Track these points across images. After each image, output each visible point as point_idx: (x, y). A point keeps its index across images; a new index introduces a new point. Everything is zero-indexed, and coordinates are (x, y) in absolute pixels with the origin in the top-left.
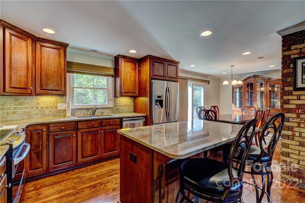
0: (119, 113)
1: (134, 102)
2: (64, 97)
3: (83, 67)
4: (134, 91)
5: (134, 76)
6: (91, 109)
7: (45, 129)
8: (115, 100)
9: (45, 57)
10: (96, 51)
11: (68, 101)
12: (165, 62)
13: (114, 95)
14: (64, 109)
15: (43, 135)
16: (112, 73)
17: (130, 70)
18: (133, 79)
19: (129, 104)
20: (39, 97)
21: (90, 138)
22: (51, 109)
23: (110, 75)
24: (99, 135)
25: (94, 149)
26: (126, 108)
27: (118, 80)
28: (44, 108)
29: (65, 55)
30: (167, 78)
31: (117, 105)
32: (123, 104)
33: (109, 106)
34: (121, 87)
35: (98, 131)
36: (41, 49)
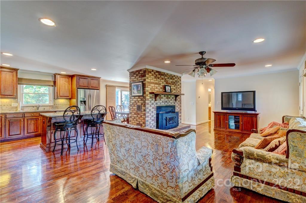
0: (58, 109)
1: (70, 102)
2: (17, 99)
4: (68, 95)
5: (68, 86)
6: (36, 106)
7: (3, 116)
8: (54, 101)
9: (4, 77)
10: (39, 72)
11: (19, 102)
12: (88, 78)
13: (53, 98)
14: (16, 106)
15: (2, 119)
16: (52, 84)
17: (65, 82)
18: (66, 87)
19: (66, 103)
21: (33, 122)
22: (7, 106)
23: (50, 86)
24: (39, 121)
25: (36, 129)
26: (63, 106)
27: (56, 88)
29: (17, 75)
30: (90, 88)
32: (61, 103)
33: (50, 105)
34: (57, 93)
35: (38, 118)
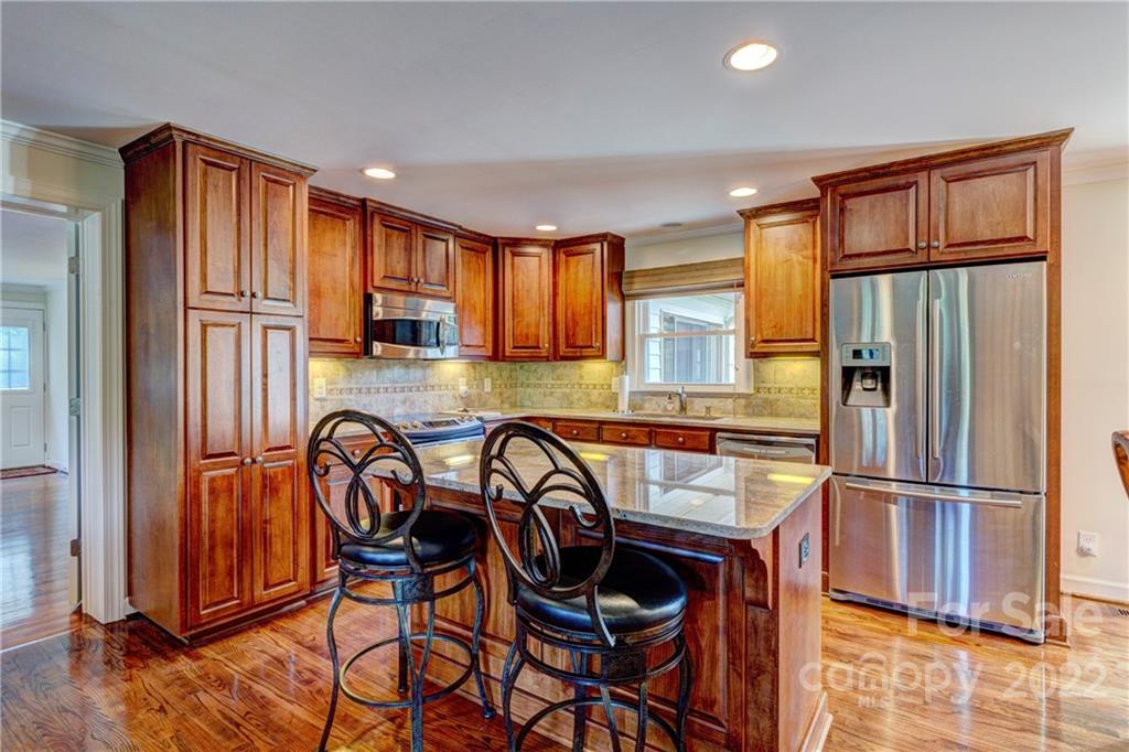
2: (623, 363)
3: (656, 278)
4: (806, 332)
8: (757, 370)
10: (679, 225)
20: (582, 363)
23: (731, 287)
28: (591, 387)
31: (764, 385)
33: (737, 390)
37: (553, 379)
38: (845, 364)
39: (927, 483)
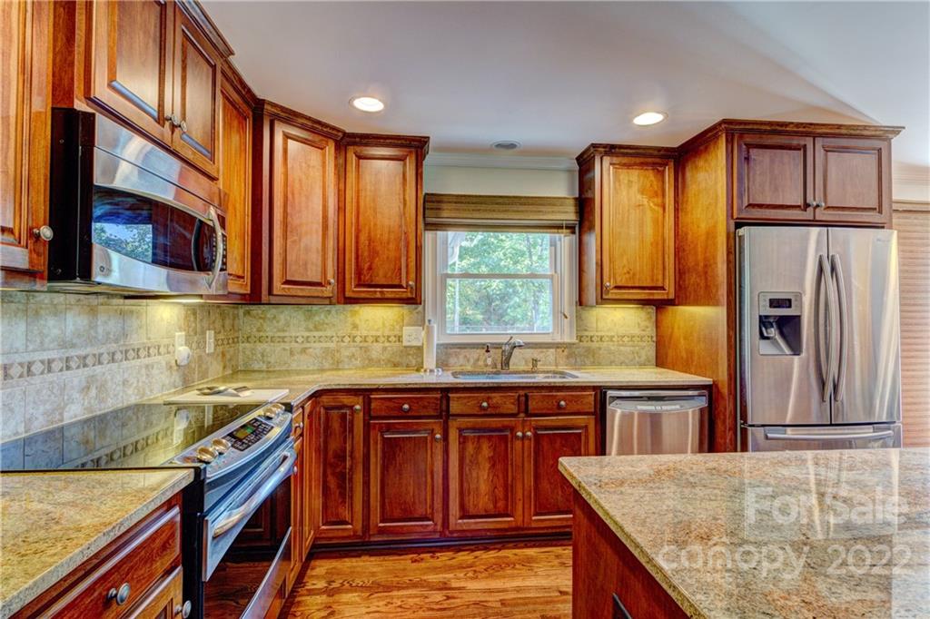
0: (597, 363)
1: (658, 324)
2: (420, 307)
3: (473, 207)
4: (657, 280)
5: (656, 221)
6: (498, 346)
7: (358, 407)
8: (579, 317)
9: (368, 187)
10: (512, 146)
11: (429, 321)
13: (575, 297)
14: (420, 344)
15: (355, 423)
16: (570, 215)
17: (639, 197)
18: (649, 230)
19: (637, 331)
20: (356, 307)
21: (486, 451)
22: (387, 344)
23: (560, 227)
24: (518, 444)
25: (500, 493)
26: (622, 348)
27: (592, 241)
28: (370, 339)
29: (419, 176)
30: (821, 216)
31: (586, 333)
32: (609, 330)
33: (558, 339)
34: (600, 266)
35: (512, 429)
36: (358, 166)
37: (308, 330)
38: (762, 314)
39: (831, 425)
